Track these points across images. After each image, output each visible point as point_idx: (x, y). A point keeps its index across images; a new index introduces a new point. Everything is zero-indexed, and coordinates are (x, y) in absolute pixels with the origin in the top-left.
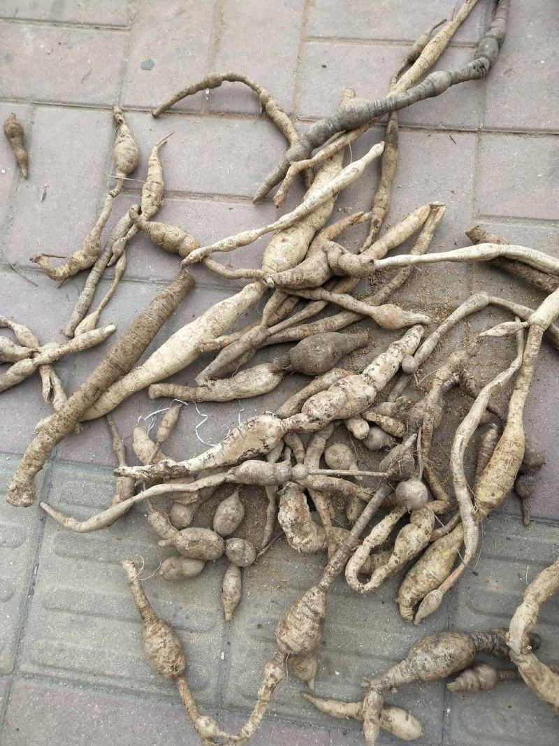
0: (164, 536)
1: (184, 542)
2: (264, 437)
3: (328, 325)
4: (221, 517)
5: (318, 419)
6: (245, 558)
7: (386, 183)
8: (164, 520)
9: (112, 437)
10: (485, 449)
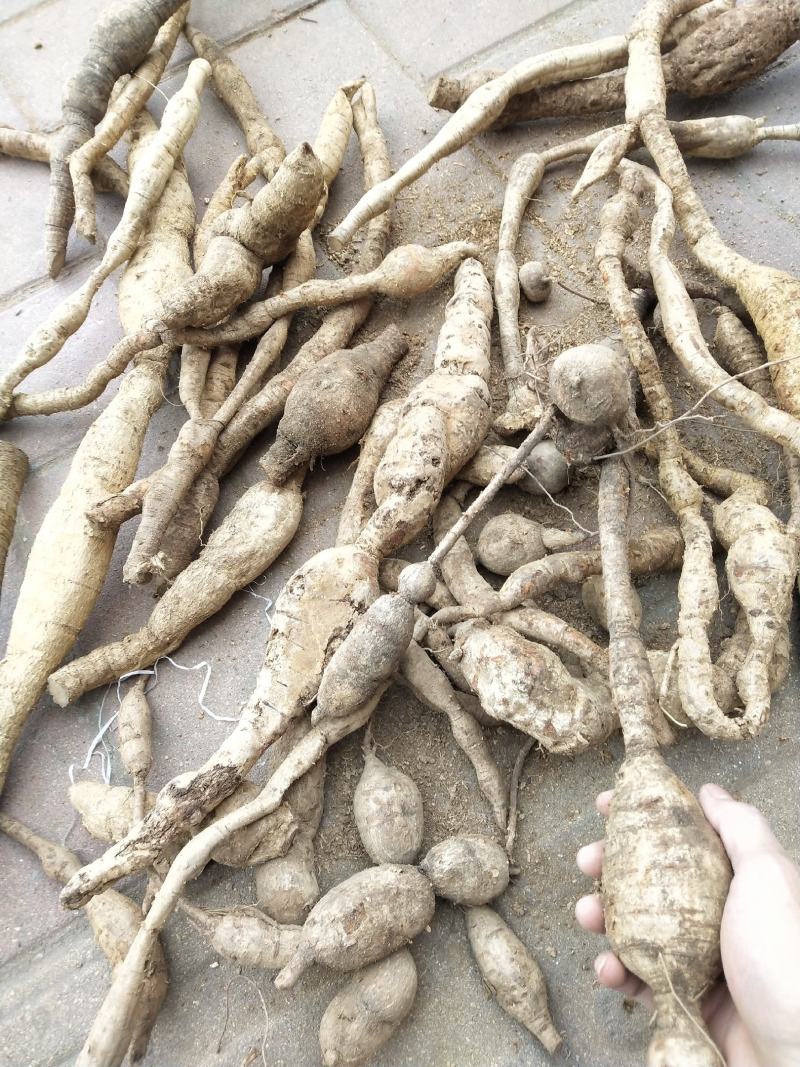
0: (279, 961)
1: (331, 933)
2: (343, 591)
3: (316, 351)
4: (376, 822)
5: (419, 482)
6: (487, 868)
7: (252, 114)
8: (254, 922)
9: (31, 853)
10: (739, 349)
